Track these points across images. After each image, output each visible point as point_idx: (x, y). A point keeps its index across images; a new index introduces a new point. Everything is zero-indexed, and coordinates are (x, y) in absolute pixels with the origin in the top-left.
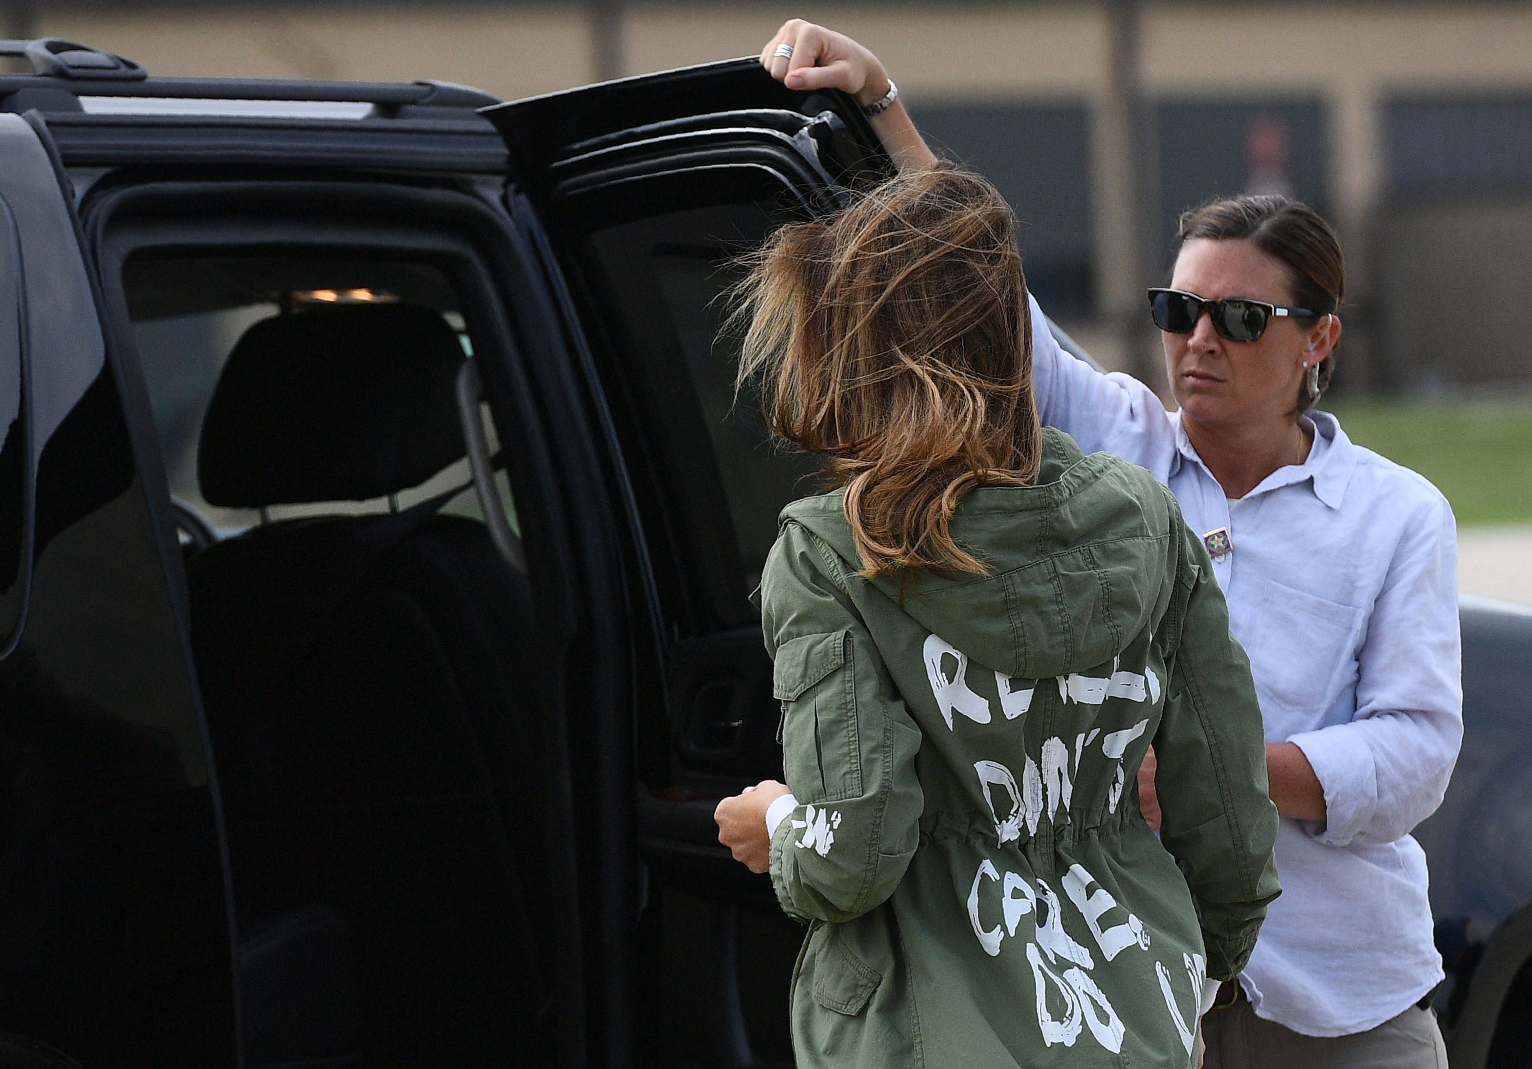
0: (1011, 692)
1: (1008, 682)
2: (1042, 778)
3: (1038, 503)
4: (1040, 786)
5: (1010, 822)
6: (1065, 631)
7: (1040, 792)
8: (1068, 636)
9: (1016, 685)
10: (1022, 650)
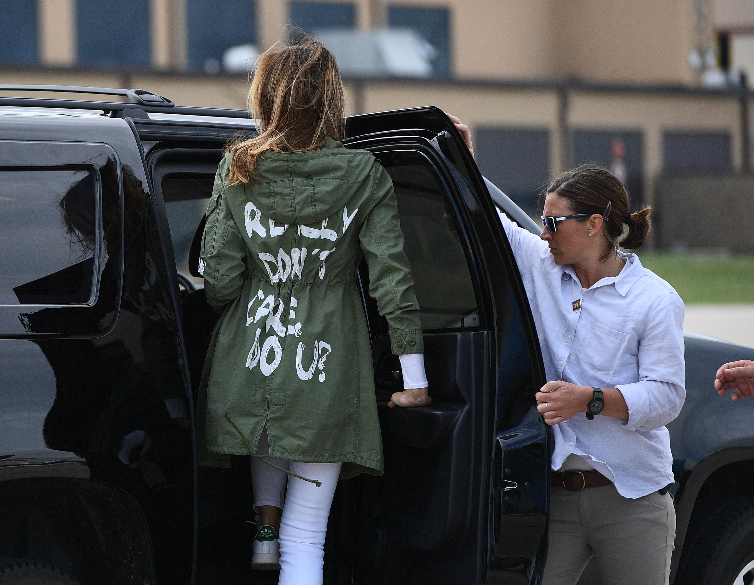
0: (274, 227)
1: (273, 223)
2: (292, 262)
3: (286, 159)
4: (291, 264)
5: (276, 276)
6: (292, 207)
7: (291, 267)
8: (293, 209)
9: (276, 225)
10: (274, 211)
